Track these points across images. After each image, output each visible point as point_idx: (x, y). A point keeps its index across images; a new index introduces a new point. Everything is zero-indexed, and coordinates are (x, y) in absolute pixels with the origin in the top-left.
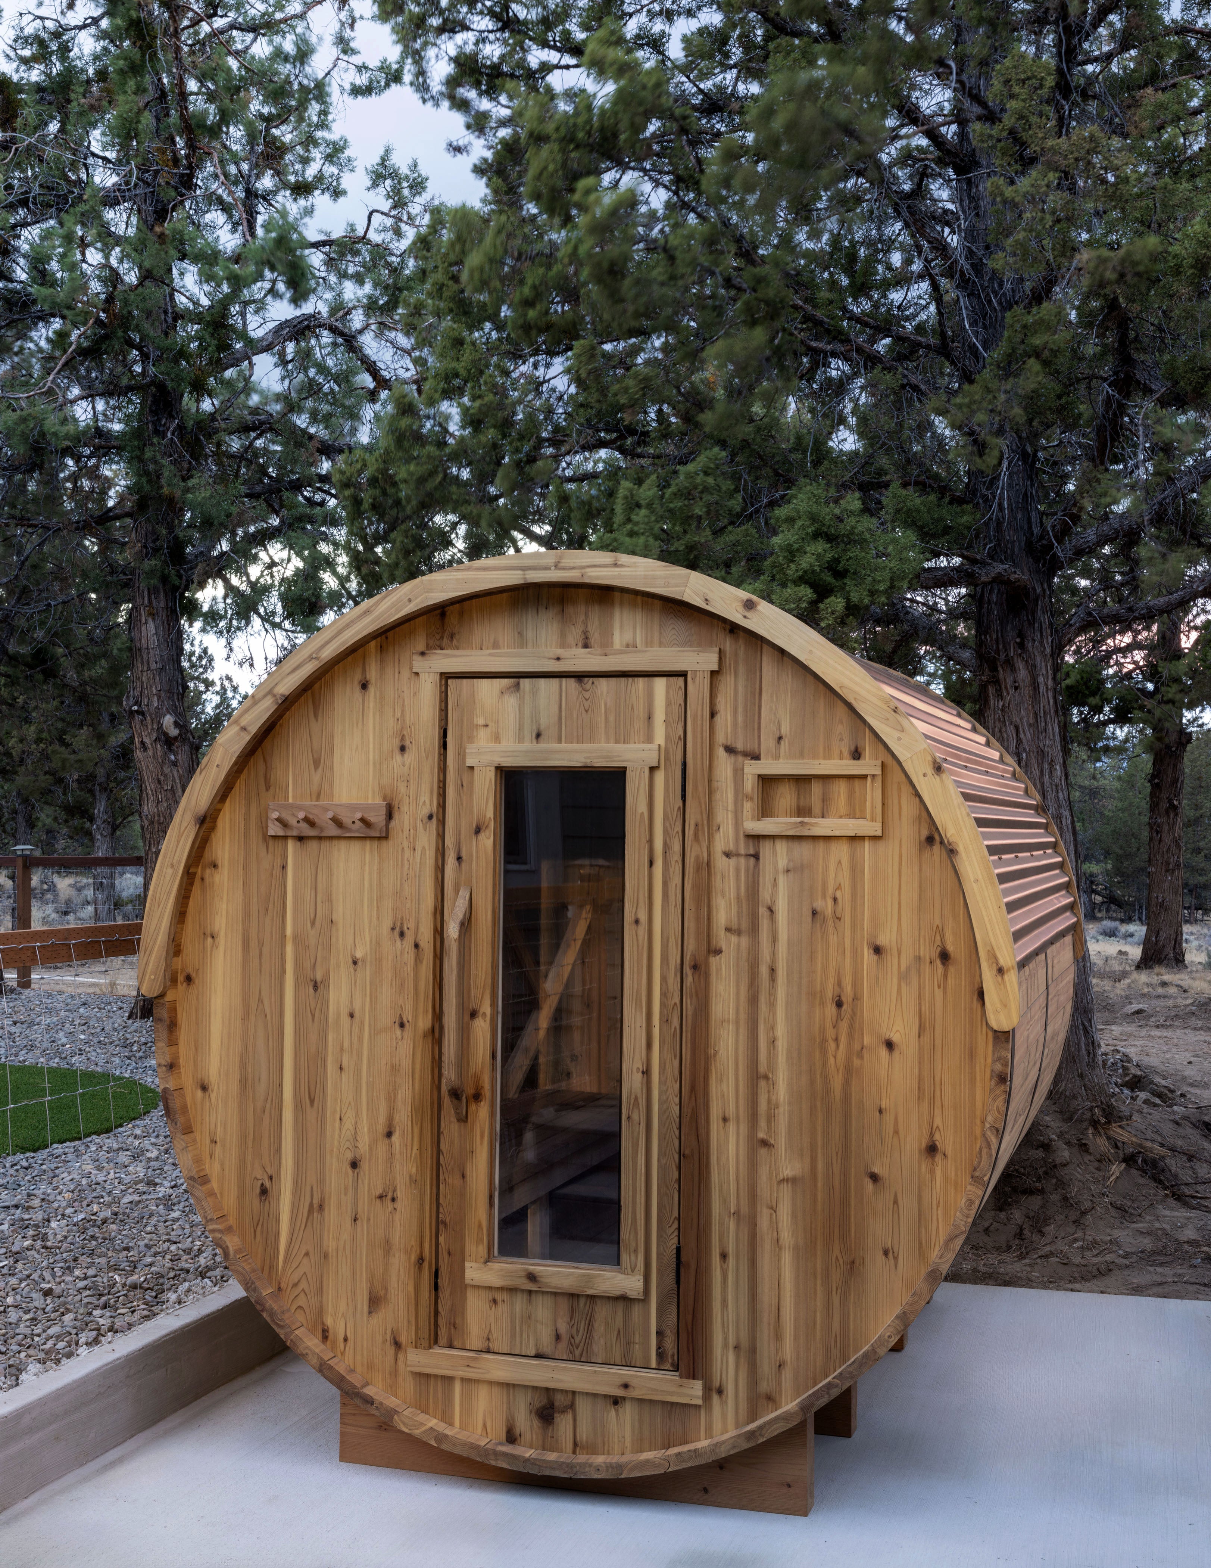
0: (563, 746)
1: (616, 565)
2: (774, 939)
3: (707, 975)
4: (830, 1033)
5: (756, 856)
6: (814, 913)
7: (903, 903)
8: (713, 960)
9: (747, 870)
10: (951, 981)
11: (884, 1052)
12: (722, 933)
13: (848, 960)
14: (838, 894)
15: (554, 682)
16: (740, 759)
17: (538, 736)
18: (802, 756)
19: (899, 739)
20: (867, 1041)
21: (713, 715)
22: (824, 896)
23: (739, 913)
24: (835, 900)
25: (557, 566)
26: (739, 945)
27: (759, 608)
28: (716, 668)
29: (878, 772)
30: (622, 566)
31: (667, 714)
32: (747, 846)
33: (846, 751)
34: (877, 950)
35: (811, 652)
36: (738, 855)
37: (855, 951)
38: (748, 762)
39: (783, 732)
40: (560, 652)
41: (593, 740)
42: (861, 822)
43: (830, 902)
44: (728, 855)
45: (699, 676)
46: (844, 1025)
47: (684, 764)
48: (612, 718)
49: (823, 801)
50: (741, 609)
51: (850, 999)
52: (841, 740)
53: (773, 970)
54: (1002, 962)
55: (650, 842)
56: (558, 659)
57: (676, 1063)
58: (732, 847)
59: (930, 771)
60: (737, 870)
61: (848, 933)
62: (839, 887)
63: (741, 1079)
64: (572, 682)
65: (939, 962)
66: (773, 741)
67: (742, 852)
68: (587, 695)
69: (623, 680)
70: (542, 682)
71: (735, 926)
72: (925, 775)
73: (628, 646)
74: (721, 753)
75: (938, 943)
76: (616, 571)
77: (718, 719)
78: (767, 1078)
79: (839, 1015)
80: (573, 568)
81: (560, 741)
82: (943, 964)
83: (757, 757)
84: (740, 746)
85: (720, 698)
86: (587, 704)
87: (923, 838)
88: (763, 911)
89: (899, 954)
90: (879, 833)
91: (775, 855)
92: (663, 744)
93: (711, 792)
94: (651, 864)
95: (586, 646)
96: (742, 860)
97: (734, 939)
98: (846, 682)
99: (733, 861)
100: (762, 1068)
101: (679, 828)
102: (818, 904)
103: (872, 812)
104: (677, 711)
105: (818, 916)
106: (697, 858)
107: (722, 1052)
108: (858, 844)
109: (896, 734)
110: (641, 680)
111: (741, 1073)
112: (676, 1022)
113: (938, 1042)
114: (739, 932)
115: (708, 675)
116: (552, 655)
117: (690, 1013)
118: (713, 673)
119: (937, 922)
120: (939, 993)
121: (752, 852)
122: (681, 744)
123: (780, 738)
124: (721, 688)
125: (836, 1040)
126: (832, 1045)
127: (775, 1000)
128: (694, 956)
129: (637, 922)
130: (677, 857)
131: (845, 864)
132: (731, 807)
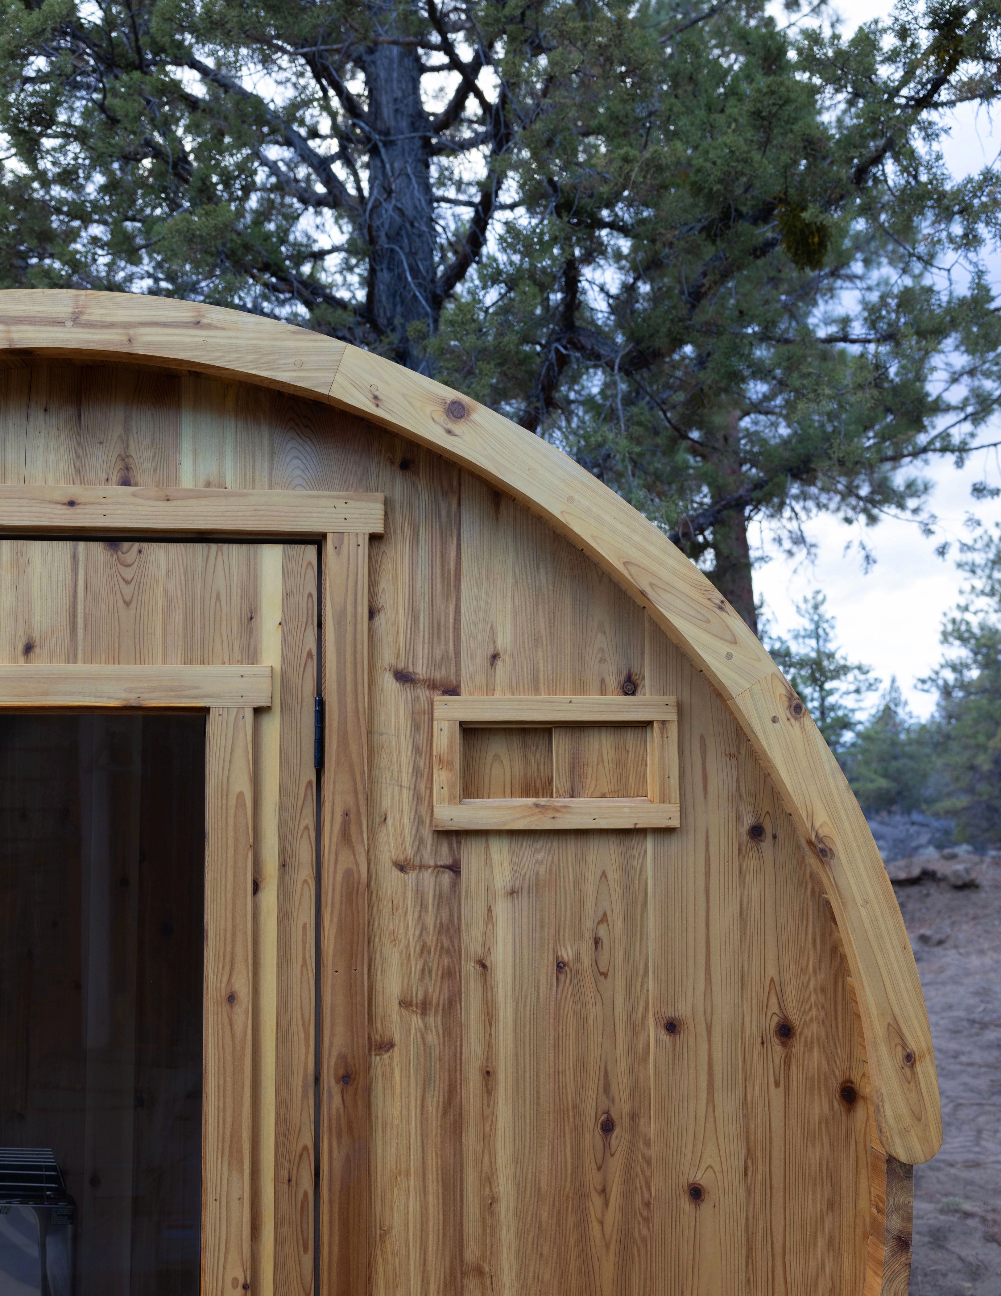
0: (80, 667)
1: (197, 324)
2: (490, 1017)
3: (368, 1090)
4: (593, 1179)
5: (455, 869)
6: (561, 966)
7: (714, 943)
8: (375, 1060)
9: (438, 895)
10: (796, 1074)
11: (686, 1204)
12: (394, 1010)
13: (621, 1049)
14: (602, 932)
15: (63, 548)
16: (423, 694)
17: (29, 649)
18: (534, 688)
19: (729, 656)
20: (656, 1188)
21: (372, 613)
22: (578, 938)
23: (425, 973)
24: (597, 941)
25: (76, 319)
26: (425, 1031)
27: (475, 416)
28: (379, 528)
29: (672, 716)
30: (209, 326)
31: (286, 611)
32: (437, 853)
33: (612, 682)
34: (672, 1027)
35: (571, 499)
36: (421, 867)
37: (633, 1029)
38: (439, 699)
39: (500, 647)
40: (75, 491)
41: (139, 659)
42: (638, 802)
43: (588, 944)
44: (402, 867)
45: (349, 543)
46: (616, 1165)
47: (320, 704)
48: (177, 618)
49: (573, 767)
50: (440, 416)
51: (626, 1117)
52: (602, 660)
53: (488, 1074)
54: (912, 1045)
55: (256, 848)
56: (72, 504)
57: (308, 1260)
58: (409, 851)
59: (783, 713)
60: (421, 894)
61: (620, 1001)
62: (604, 919)
63: (432, 1278)
64: (98, 549)
65: (776, 1041)
66: (482, 663)
67: (430, 862)
68: (128, 573)
69: (200, 548)
70: (37, 547)
71: (417, 996)
72: (774, 720)
73: (208, 484)
74: (388, 683)
75: (774, 1008)
76: (197, 336)
77: (381, 620)
78: (479, 1272)
79: (607, 1147)
80: (112, 325)
81: (73, 659)
82: (784, 1044)
83: (453, 691)
84: (422, 671)
85: (384, 584)
86: (127, 590)
87: (745, 829)
88: (469, 969)
89: (709, 1032)
90: (675, 823)
91: (489, 865)
92: (277, 666)
93: (372, 752)
94: (256, 887)
95: (126, 482)
96: (429, 877)
97: (416, 1021)
98: (635, 555)
99: (412, 877)
100: (471, 1253)
101: (308, 820)
102: (567, 953)
103: (663, 786)
104: (308, 608)
105: (567, 972)
106: (348, 874)
107: (397, 1231)
108: (635, 843)
109: (725, 648)
110: (235, 547)
111: (431, 1267)
112: (306, 1182)
113: (778, 1180)
114: (424, 1009)
115: (364, 541)
116: (59, 496)
117: (337, 1165)
118: (375, 538)
119: (772, 971)
120: (777, 1096)
121: (447, 861)
122: (312, 666)
123: (495, 657)
124: (387, 566)
125: (604, 1191)
126: (596, 1201)
127: (494, 1125)
128: (343, 1058)
129: (231, 998)
130: (306, 873)
131: (614, 876)
132: (406, 780)
